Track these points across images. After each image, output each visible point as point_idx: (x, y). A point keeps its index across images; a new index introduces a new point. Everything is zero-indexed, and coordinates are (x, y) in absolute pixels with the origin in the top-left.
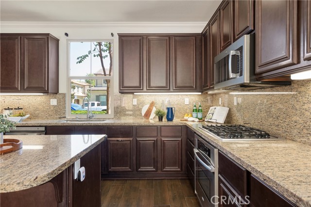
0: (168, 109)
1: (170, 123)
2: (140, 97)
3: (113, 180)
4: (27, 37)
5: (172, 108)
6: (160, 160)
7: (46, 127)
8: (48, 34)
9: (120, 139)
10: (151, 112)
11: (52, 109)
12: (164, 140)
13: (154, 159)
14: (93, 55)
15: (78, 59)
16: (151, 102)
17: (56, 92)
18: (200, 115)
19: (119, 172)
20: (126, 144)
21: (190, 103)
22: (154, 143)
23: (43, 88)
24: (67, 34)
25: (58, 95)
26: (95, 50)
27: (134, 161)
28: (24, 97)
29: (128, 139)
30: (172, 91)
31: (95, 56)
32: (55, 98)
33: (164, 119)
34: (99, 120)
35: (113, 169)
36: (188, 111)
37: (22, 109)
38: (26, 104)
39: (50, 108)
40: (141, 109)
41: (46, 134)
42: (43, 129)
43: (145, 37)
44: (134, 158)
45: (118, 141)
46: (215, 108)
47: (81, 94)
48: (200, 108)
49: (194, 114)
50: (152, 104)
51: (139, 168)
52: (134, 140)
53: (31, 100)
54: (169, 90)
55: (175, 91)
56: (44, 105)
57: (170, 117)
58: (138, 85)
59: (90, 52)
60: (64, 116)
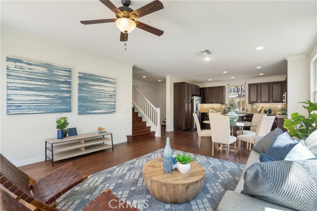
2: (257, 105)
5: (270, 109)
10: (262, 110)
11: (223, 109)
21: (280, 107)
24: (228, 84)
32: (224, 105)
40: (257, 109)
43: (259, 84)
49: (282, 112)
50: (262, 108)
54: (270, 102)
56: (220, 108)
58: (256, 101)
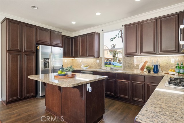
0: (155, 65)
2: (138, 59)
3: (120, 101)
4: (88, 35)
6: (147, 96)
7: (93, 72)
8: (95, 32)
9: (123, 81)
11: (97, 64)
12: (149, 85)
13: (143, 95)
14: (118, 37)
15: (111, 39)
16: (145, 61)
17: (99, 57)
18: (181, 71)
19: (123, 97)
20: (126, 83)
21: (176, 62)
22: (143, 86)
23: (93, 55)
24: (103, 30)
25: (99, 58)
26: (119, 34)
27: (131, 93)
29: (127, 81)
30: (158, 54)
31: (119, 37)
33: (152, 72)
34: (116, 70)
35: (119, 95)
37: (87, 64)
38: (89, 62)
40: (139, 65)
41: (93, 74)
42: (92, 72)
43: (139, 23)
44: (131, 92)
45: (122, 81)
47: (121, 57)
48: (182, 66)
49: (177, 70)
51: (134, 98)
52: (131, 82)
53: (90, 60)
54: (156, 53)
55: (160, 54)
57: (156, 71)
58: (135, 51)
59: (116, 36)
60: (102, 68)
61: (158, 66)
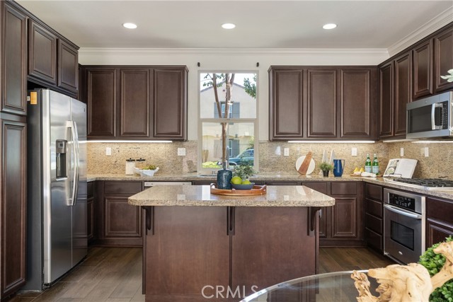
0: (335, 161)
1: (338, 179)
2: (294, 147)
5: (340, 161)
8: (184, 67)
10: (308, 165)
11: (179, 160)
16: (307, 152)
18: (376, 169)
21: (358, 154)
24: (199, 64)
25: (185, 144)
28: (144, 145)
30: (339, 138)
32: (183, 147)
33: (331, 174)
36: (355, 164)
37: (144, 160)
38: (147, 154)
39: (177, 159)
40: (295, 162)
43: (305, 70)
46: (398, 161)
48: (376, 161)
49: (368, 168)
50: (309, 155)
53: (157, 149)
54: (336, 137)
56: (170, 156)
57: (338, 172)
58: (296, 130)
60: (194, 170)
61: (342, 162)
